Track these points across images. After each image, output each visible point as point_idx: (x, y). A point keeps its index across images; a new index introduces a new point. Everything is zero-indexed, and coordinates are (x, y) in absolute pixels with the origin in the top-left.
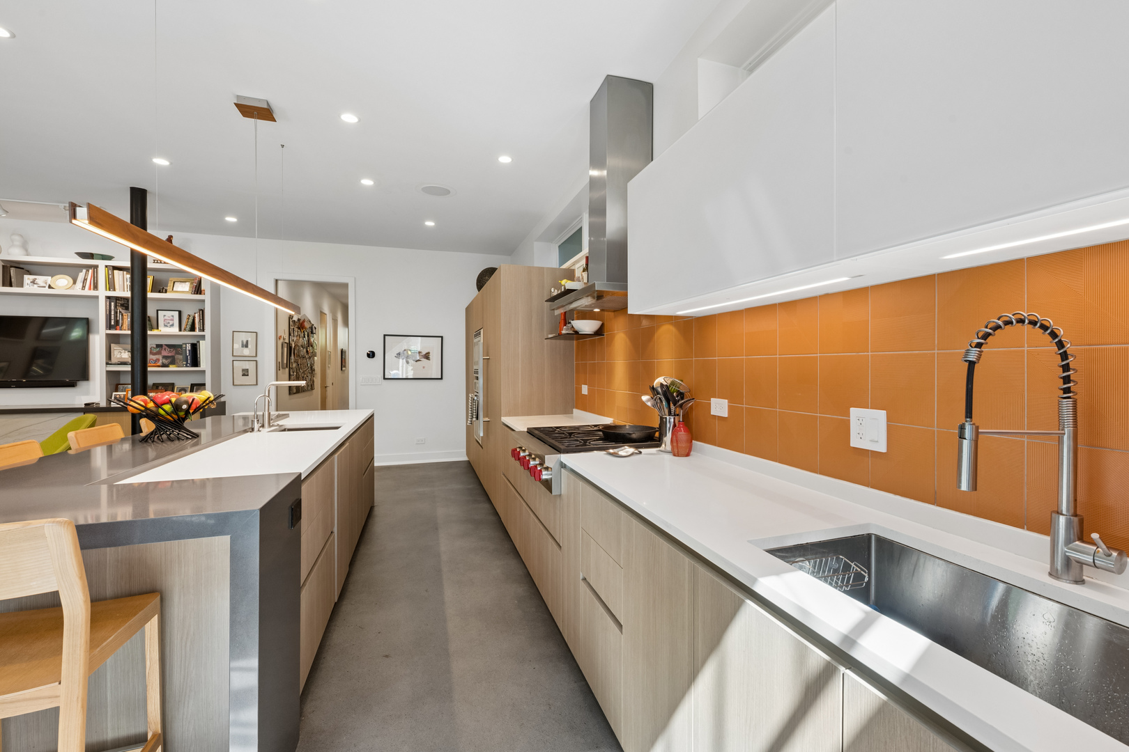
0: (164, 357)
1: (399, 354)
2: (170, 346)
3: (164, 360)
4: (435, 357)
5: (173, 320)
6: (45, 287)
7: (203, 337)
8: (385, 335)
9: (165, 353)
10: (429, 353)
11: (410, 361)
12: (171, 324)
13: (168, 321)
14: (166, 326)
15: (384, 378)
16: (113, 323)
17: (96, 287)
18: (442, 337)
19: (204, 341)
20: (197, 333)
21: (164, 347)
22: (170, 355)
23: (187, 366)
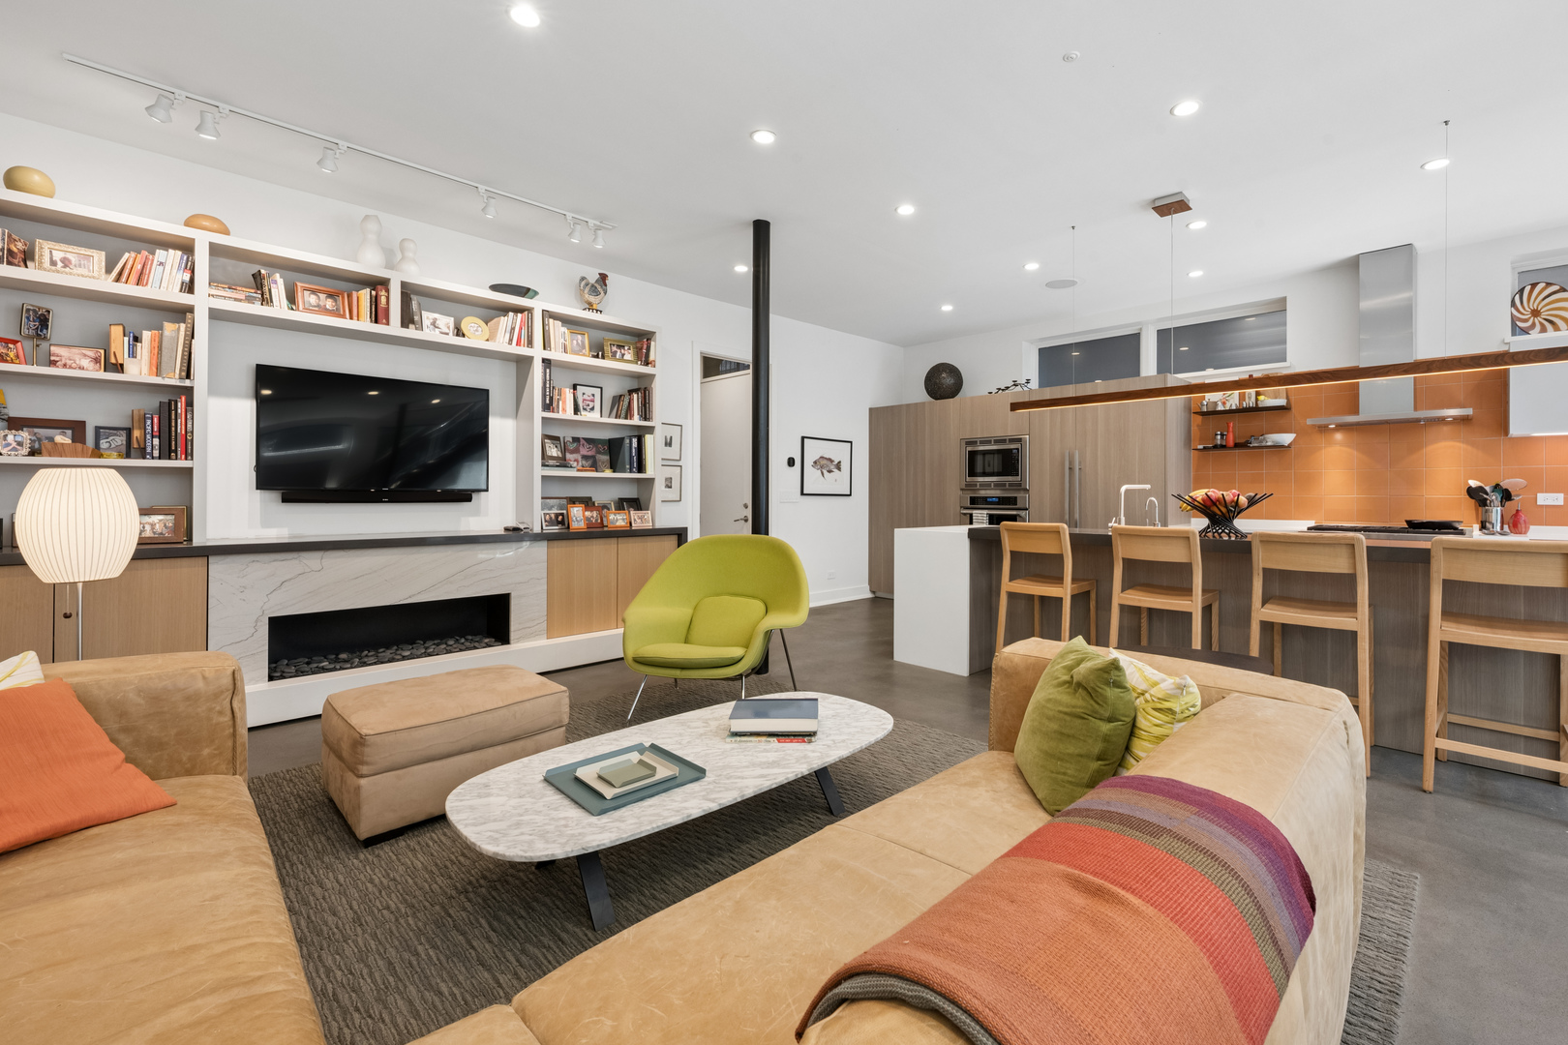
0: (585, 457)
1: (815, 462)
2: (589, 441)
3: (584, 462)
4: (845, 466)
5: (593, 401)
6: (447, 334)
7: (651, 430)
8: (803, 438)
9: (584, 451)
10: (840, 462)
11: (825, 472)
12: (591, 406)
13: (588, 402)
14: (585, 409)
15: (802, 494)
16: (548, 402)
17: (530, 343)
18: (851, 442)
19: (652, 436)
20: (636, 421)
21: (582, 441)
22: (590, 454)
23: (631, 472)
